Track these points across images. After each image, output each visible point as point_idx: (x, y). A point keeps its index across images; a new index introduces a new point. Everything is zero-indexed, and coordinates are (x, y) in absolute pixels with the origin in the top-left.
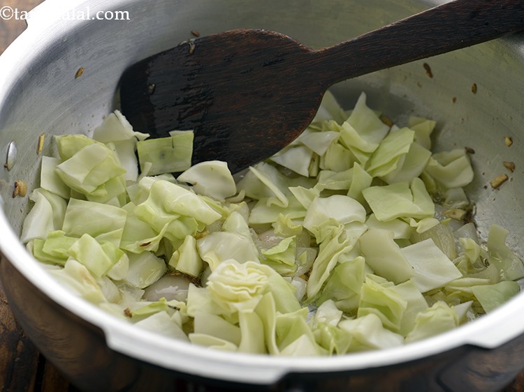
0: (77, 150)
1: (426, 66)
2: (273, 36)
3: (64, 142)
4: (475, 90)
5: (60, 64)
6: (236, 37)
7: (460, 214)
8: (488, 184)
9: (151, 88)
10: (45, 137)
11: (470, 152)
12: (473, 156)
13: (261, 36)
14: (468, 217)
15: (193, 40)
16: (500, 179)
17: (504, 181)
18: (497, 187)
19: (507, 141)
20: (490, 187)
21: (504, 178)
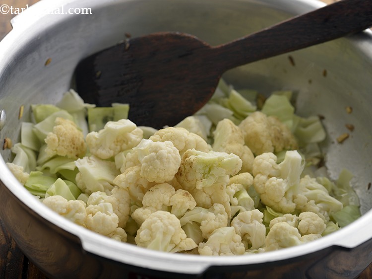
0: (47, 116)
1: (291, 59)
2: (185, 37)
3: (39, 110)
4: (325, 74)
5: (35, 55)
6: (158, 38)
7: (316, 161)
8: (335, 140)
9: (98, 74)
10: (25, 107)
11: (322, 118)
12: (324, 121)
13: (176, 37)
14: (322, 164)
15: (128, 40)
16: (343, 137)
17: (347, 138)
18: (341, 142)
19: (348, 110)
20: (336, 142)
21: (346, 135)
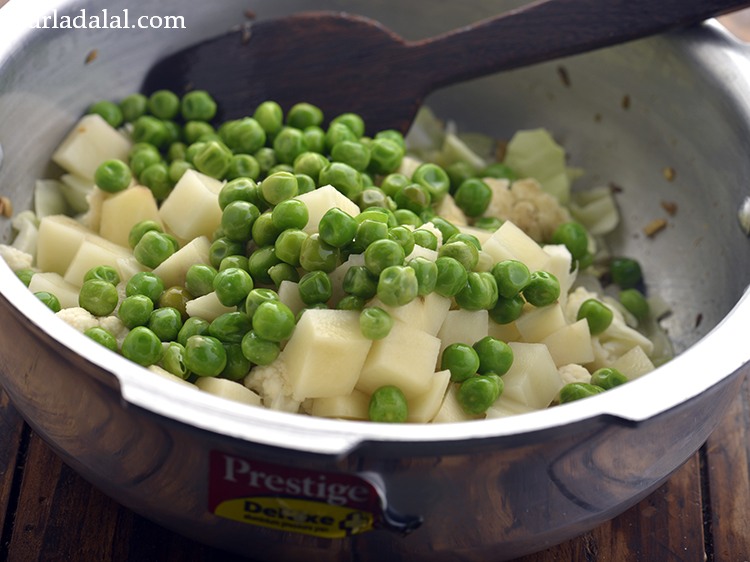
1: (563, 73)
4: (626, 103)
5: (66, 41)
8: (640, 232)
11: (616, 190)
12: (621, 198)
15: (248, 24)
16: (655, 225)
17: (662, 228)
18: (652, 235)
19: (668, 173)
20: (642, 237)
21: (661, 223)
